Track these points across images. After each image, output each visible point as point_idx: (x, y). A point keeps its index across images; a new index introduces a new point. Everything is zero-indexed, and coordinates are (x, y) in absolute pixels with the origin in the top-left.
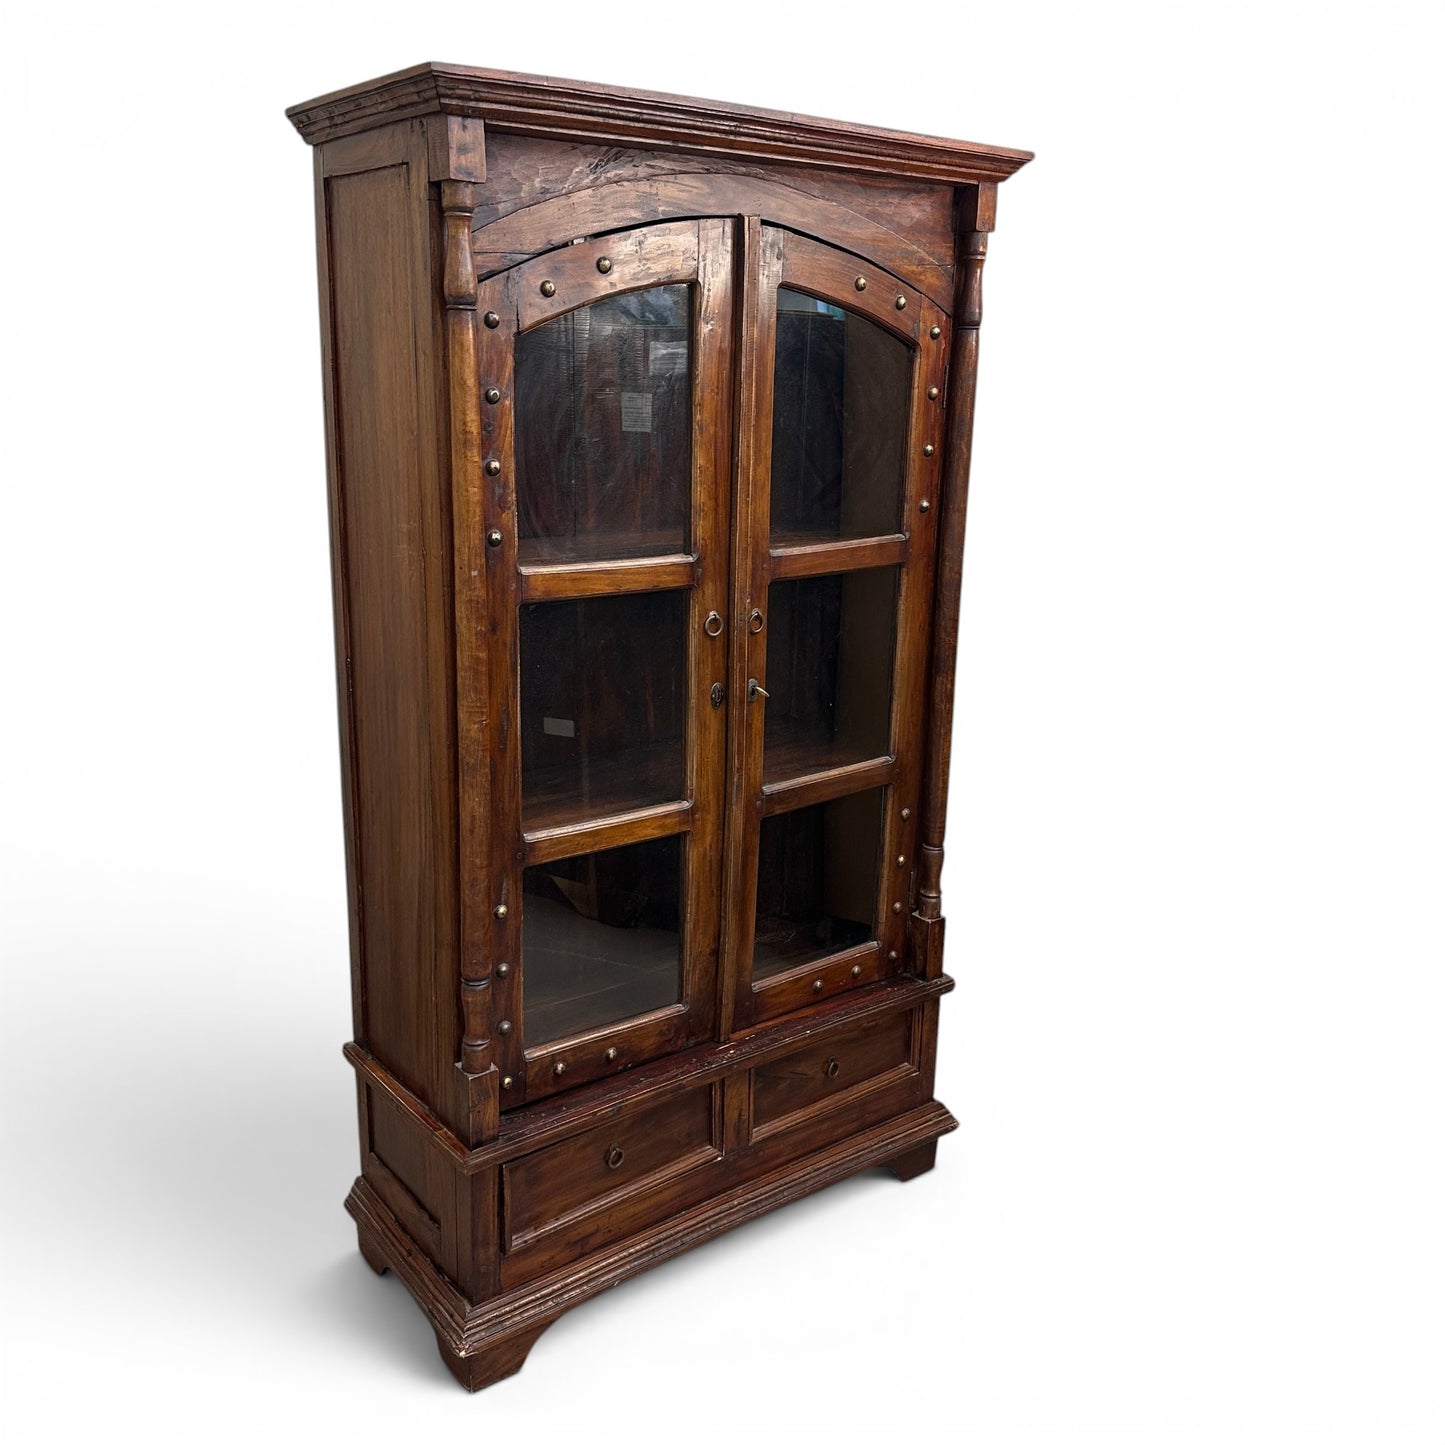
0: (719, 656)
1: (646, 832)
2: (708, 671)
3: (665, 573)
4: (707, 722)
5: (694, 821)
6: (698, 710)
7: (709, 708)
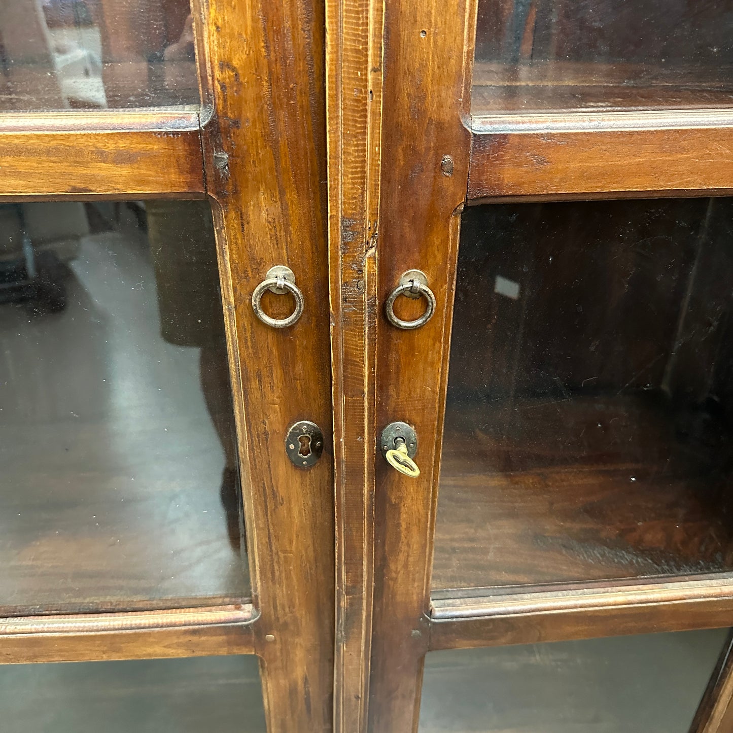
0: (303, 367)
1: (150, 650)
2: (274, 396)
3: (102, 156)
4: (282, 492)
5: (261, 643)
6: (254, 468)
7: (282, 468)
